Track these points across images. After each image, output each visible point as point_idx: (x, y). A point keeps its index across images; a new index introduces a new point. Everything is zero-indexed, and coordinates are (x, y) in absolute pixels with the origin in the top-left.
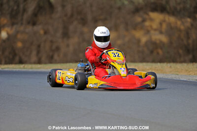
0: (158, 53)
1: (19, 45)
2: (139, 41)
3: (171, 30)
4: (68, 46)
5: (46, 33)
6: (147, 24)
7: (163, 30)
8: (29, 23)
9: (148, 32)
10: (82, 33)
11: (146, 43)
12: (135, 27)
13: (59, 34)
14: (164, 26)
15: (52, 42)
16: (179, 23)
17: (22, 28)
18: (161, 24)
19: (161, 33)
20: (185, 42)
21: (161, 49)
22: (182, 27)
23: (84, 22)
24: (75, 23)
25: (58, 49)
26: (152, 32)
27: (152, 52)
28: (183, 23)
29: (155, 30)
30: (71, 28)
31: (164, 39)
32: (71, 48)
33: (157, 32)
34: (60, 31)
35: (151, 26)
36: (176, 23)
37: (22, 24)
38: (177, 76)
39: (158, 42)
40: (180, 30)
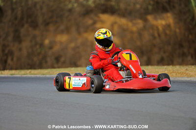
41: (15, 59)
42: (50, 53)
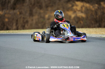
0: (81, 23)
1: (7, 20)
2: (70, 17)
3: (87, 11)
4: (32, 20)
5: (20, 13)
6: (75, 7)
7: (83, 11)
8: (11, 8)
9: (75, 12)
10: (40, 13)
11: (74, 18)
12: (68, 9)
13: (27, 14)
14: (84, 9)
15: (24, 18)
16: (91, 7)
17: (8, 11)
18: (82, 8)
19: (82, 12)
20: (95, 17)
21: (82, 21)
22: (93, 9)
23: (41, 7)
24: (36, 8)
25: (27, 22)
26: (77, 12)
27: (77, 22)
28: (93, 7)
29: (79, 11)
30: (34, 10)
31: (83, 15)
32: (34, 21)
33: (80, 12)
34: (28, 12)
35: (77, 9)
36: (90, 7)
37: (8, 9)
38: (90, 35)
39: (80, 17)
40: (92, 11)
41: (29, 25)
42: (47, 22)
